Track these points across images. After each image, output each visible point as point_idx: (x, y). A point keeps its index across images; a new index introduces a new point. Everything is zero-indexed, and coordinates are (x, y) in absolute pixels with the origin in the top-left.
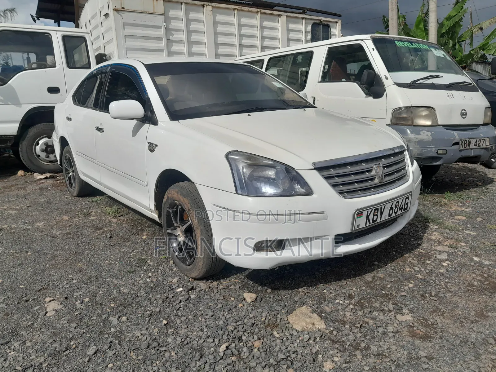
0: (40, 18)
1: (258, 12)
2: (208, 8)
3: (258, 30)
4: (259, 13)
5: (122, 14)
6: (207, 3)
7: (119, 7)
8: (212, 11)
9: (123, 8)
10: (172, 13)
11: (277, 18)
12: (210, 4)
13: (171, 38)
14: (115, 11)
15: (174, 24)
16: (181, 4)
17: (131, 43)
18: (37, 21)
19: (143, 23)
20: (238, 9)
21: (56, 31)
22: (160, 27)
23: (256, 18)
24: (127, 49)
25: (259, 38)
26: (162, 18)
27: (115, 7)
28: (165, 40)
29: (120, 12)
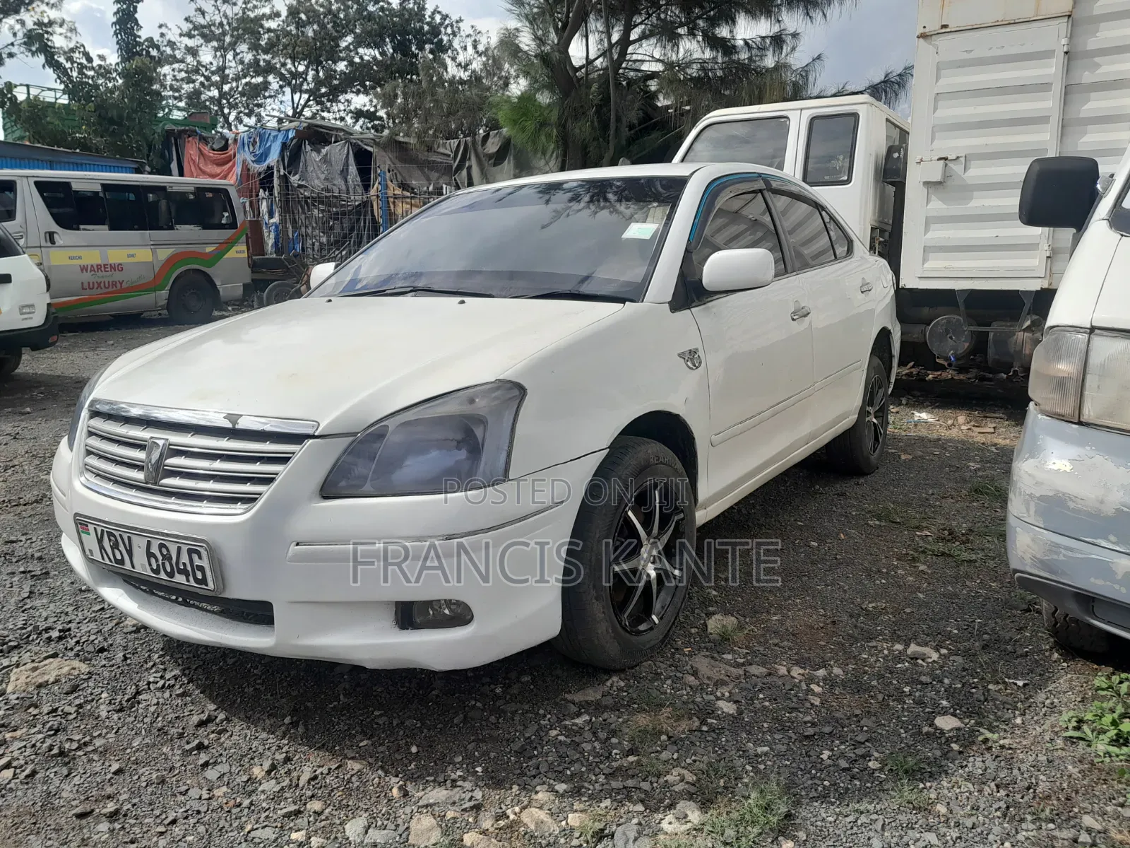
5: (939, 40)
7: (933, 27)
9: (944, 26)
13: (1086, 78)
14: (921, 40)
15: (1105, 35)
19: (994, 53)
22: (1046, 55)
24: (936, 129)
26: (1063, 25)
27: (922, 30)
28: (1057, 88)
29: (934, 37)
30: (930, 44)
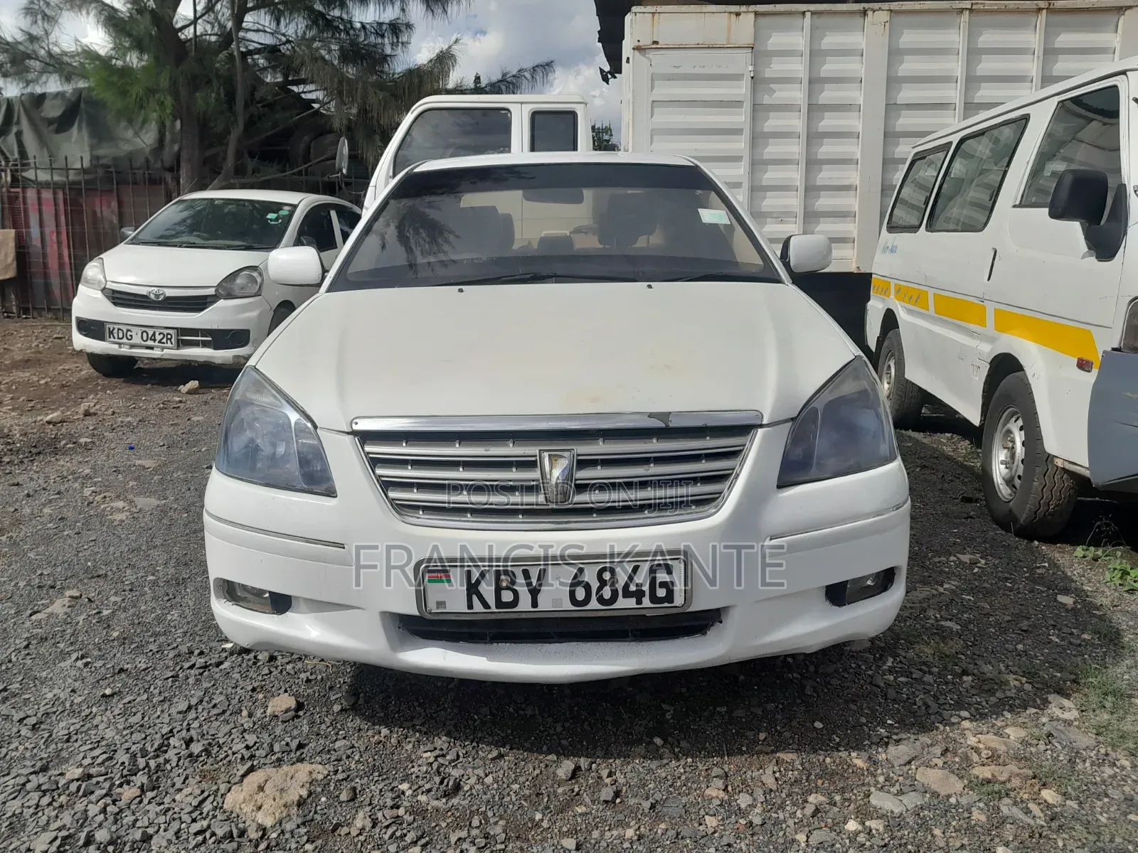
0: (616, 75)
1: (1040, 10)
2: (879, 17)
3: (1036, 59)
4: (1045, 11)
5: (651, 54)
6: (876, 6)
7: (646, 41)
8: (887, 24)
9: (655, 43)
10: (777, 40)
11: (1112, 18)
12: (886, 6)
13: (767, 100)
14: (636, 51)
15: (777, 67)
16: (801, 16)
17: (667, 117)
18: (612, 81)
19: (698, 71)
20: (971, 10)
21: (522, 103)
22: (737, 77)
23: (1034, 29)
24: (654, 132)
25: (1034, 80)
26: (746, 56)
27: (637, 44)
28: (747, 106)
29: (647, 51)
30: (644, 56)
